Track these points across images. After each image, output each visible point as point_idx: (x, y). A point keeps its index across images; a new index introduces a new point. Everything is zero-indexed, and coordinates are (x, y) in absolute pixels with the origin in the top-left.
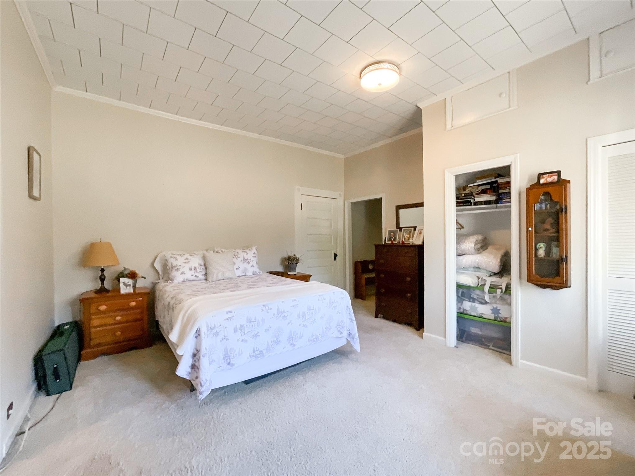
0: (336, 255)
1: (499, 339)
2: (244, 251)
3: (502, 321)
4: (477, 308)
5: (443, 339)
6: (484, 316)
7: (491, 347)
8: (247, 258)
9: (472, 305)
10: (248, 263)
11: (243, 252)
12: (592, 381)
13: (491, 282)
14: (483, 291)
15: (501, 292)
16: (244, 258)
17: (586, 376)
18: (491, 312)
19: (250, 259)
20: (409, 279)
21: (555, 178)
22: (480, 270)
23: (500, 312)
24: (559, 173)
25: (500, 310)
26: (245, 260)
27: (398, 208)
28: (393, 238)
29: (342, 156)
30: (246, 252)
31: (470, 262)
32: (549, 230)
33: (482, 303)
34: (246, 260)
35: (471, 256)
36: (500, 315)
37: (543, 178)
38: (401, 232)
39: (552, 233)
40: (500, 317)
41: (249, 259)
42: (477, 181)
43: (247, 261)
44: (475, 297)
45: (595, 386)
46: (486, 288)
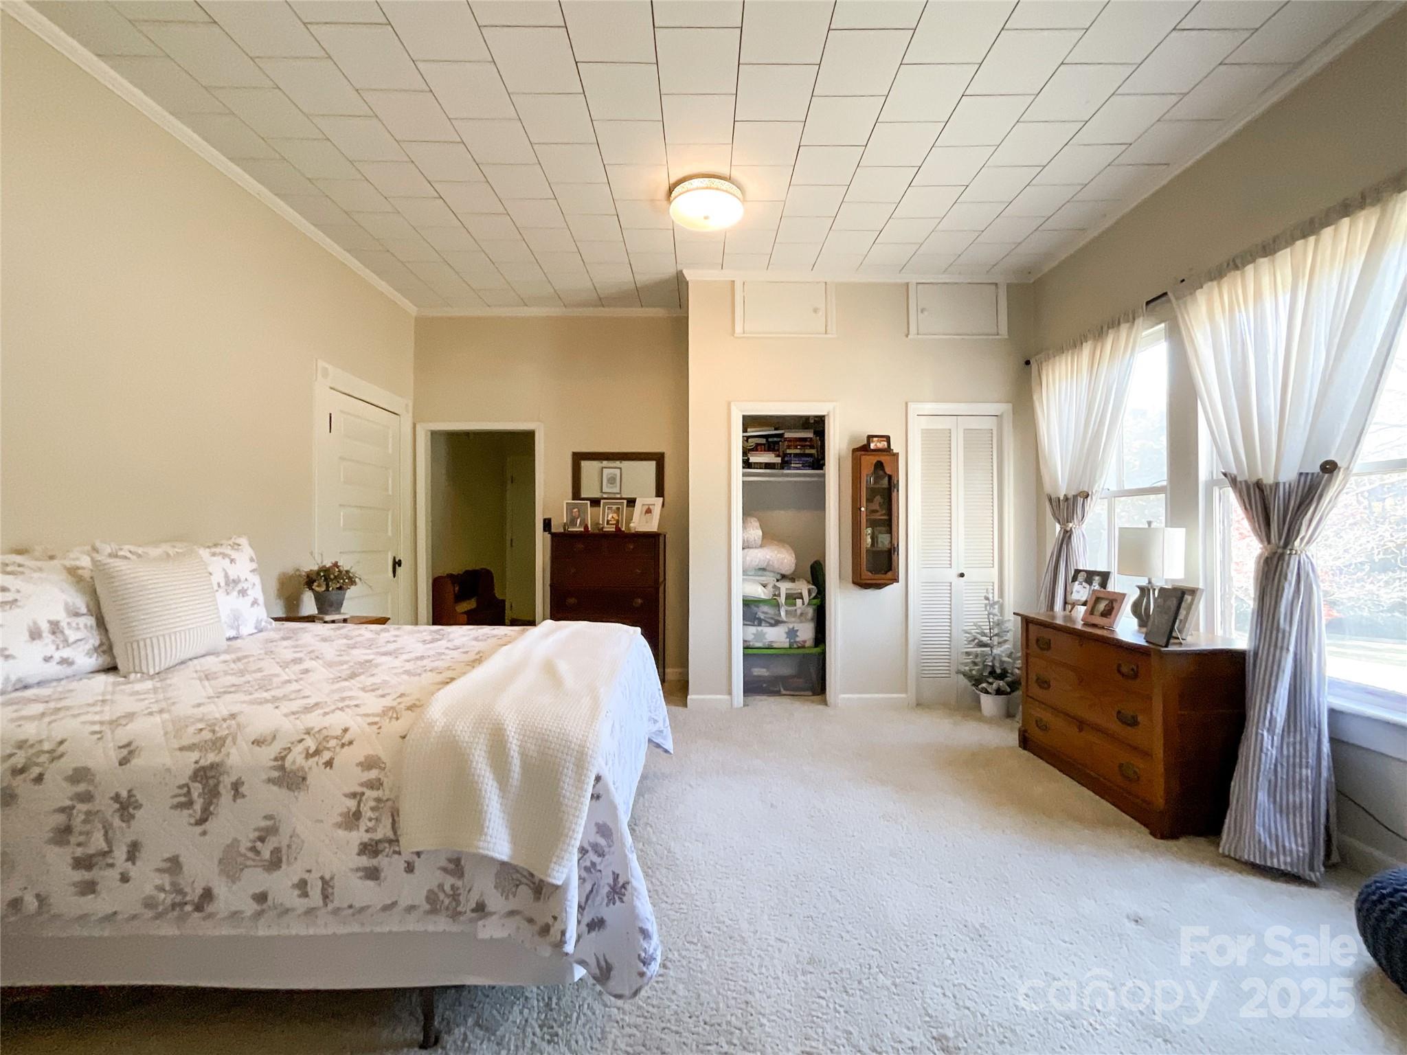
0: (397, 563)
1: (792, 677)
2: (218, 550)
3: (799, 648)
4: (765, 634)
5: (727, 697)
6: (775, 645)
7: (784, 692)
8: (236, 577)
9: (757, 630)
10: (243, 592)
11: (214, 555)
12: (911, 695)
13: (787, 589)
14: (778, 606)
15: (803, 604)
16: (226, 576)
17: (906, 692)
18: (785, 636)
19: (246, 580)
20: (640, 601)
21: (883, 444)
22: (765, 573)
23: (798, 634)
24: (888, 438)
25: (797, 630)
26: (231, 583)
27: (578, 458)
28: (579, 520)
29: (412, 310)
30: (224, 555)
31: (758, 561)
32: (877, 511)
33: (772, 625)
34: (236, 582)
35: (756, 551)
36: (798, 639)
37: (873, 442)
38: (596, 509)
39: (881, 515)
40: (796, 642)
41: (243, 579)
42: (749, 430)
43: (239, 587)
44: (762, 616)
45: (914, 701)
46: (782, 599)
